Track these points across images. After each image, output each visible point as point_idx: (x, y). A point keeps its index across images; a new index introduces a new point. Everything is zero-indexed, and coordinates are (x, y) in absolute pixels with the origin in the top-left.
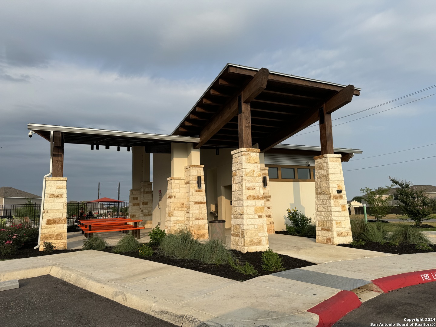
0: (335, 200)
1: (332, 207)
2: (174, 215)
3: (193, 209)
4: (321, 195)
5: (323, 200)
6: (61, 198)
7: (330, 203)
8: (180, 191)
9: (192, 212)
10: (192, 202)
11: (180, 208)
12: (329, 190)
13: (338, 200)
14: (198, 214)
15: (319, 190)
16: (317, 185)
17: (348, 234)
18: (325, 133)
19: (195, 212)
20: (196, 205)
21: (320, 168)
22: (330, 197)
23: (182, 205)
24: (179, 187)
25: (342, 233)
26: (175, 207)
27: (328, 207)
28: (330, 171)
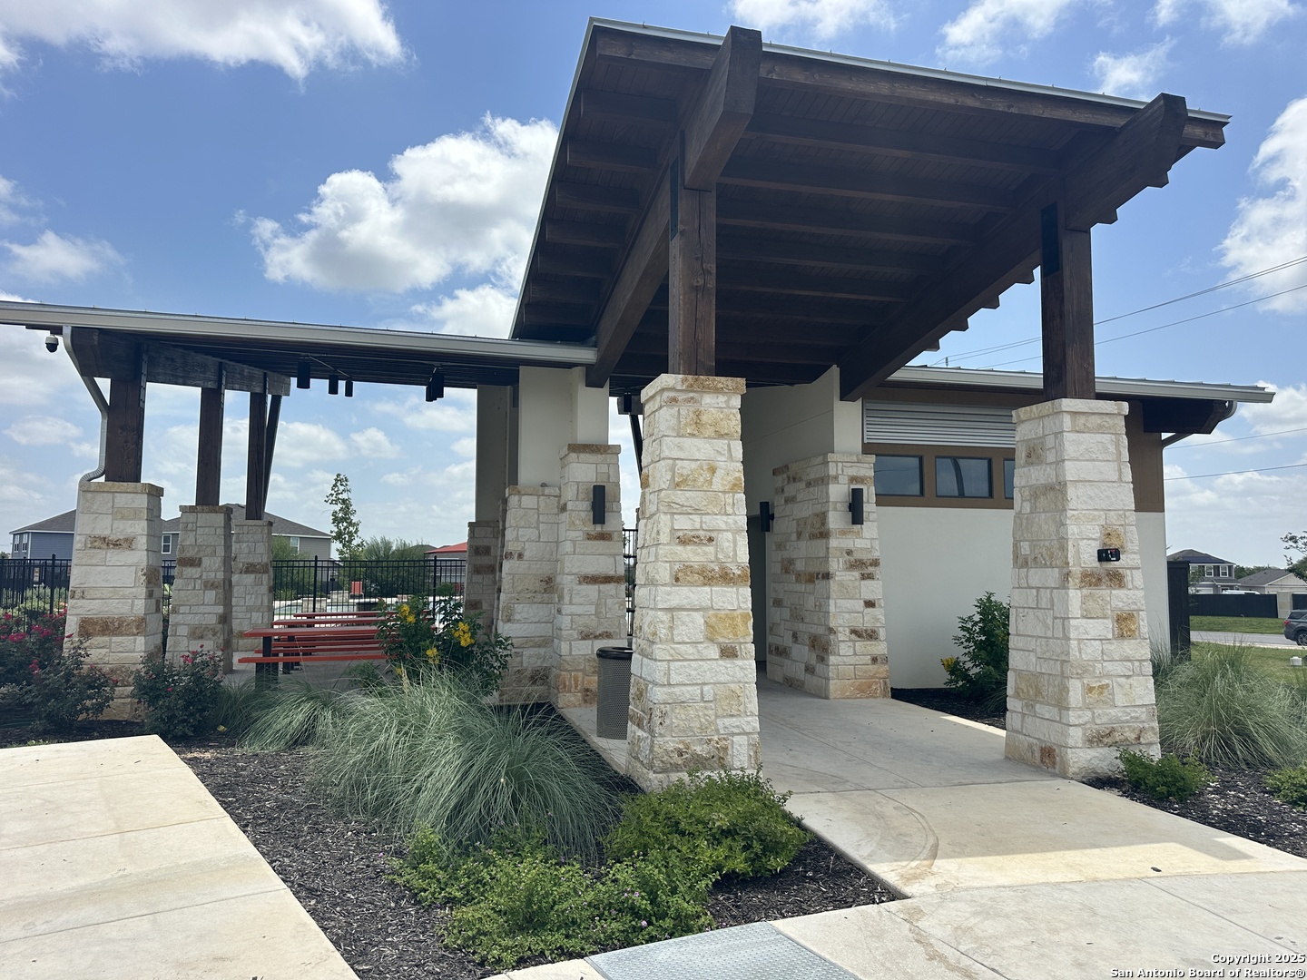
0: (1085, 591)
1: (1073, 622)
2: (517, 617)
3: (574, 601)
4: (1033, 570)
5: (1038, 589)
6: (129, 552)
7: (1066, 602)
8: (539, 537)
9: (568, 612)
10: (573, 577)
11: (539, 596)
12: (1063, 548)
13: (1103, 592)
14: (593, 617)
15: (1025, 548)
16: (1021, 525)
17: (1138, 738)
18: (1062, 316)
19: (579, 610)
20: (585, 587)
21: (1034, 455)
22: (1067, 576)
23: (544, 585)
24: (538, 522)
25: (1113, 730)
26: (519, 589)
27: (1055, 618)
28: (1071, 471)
